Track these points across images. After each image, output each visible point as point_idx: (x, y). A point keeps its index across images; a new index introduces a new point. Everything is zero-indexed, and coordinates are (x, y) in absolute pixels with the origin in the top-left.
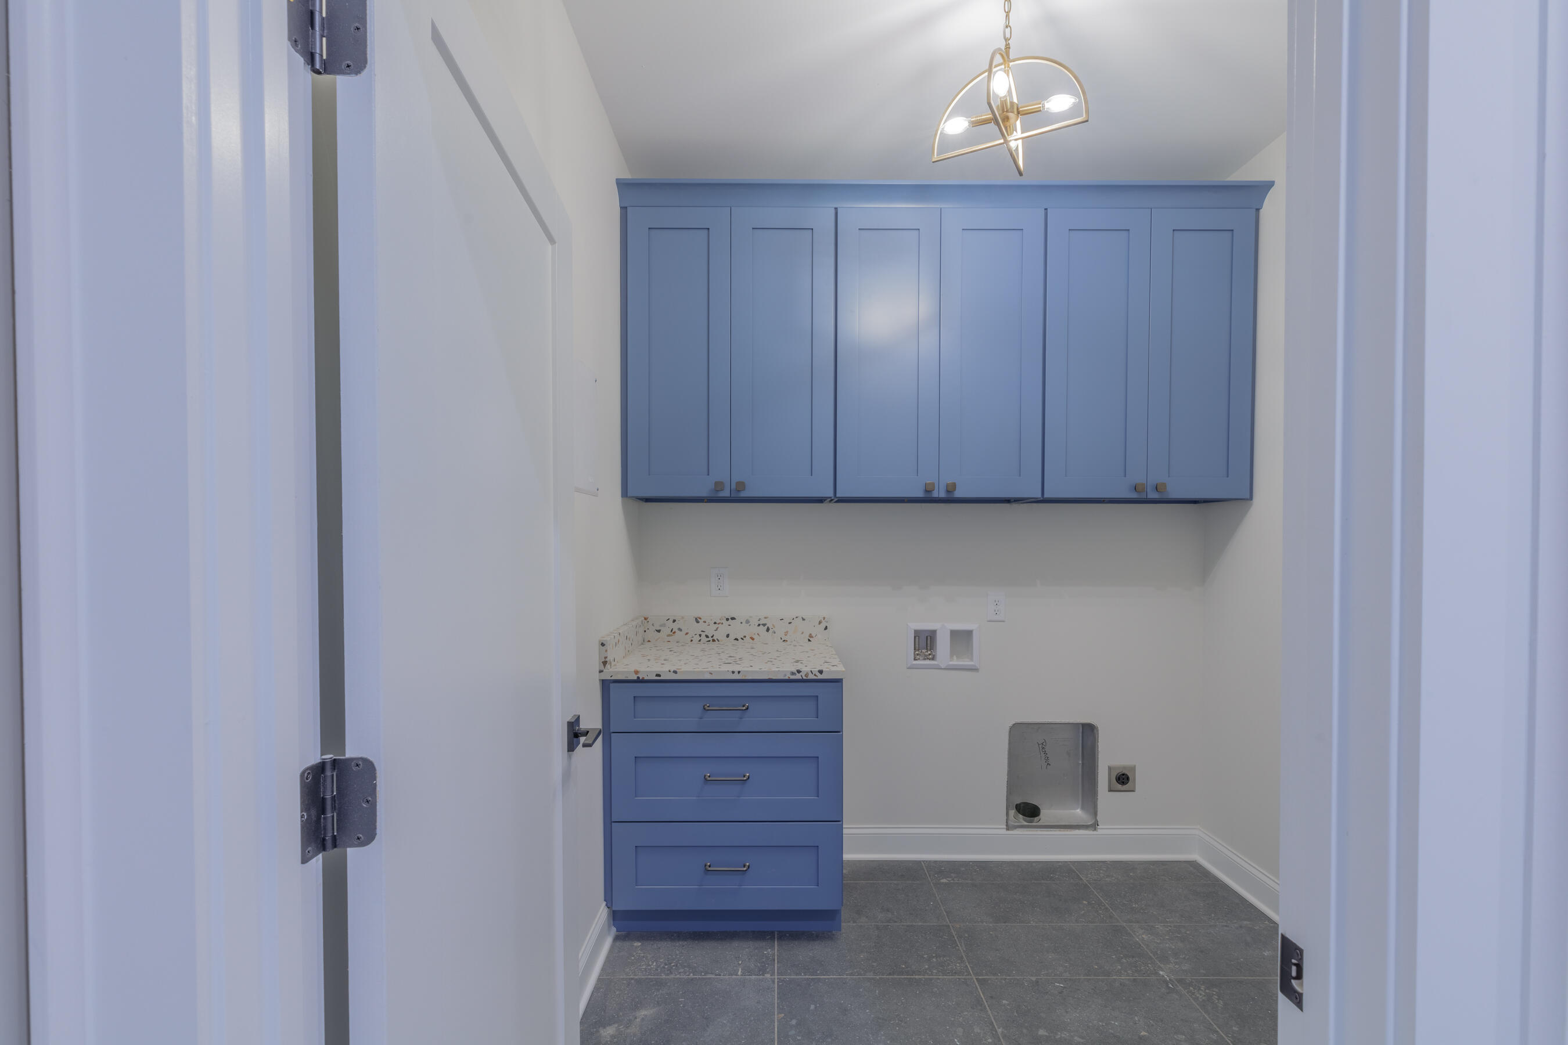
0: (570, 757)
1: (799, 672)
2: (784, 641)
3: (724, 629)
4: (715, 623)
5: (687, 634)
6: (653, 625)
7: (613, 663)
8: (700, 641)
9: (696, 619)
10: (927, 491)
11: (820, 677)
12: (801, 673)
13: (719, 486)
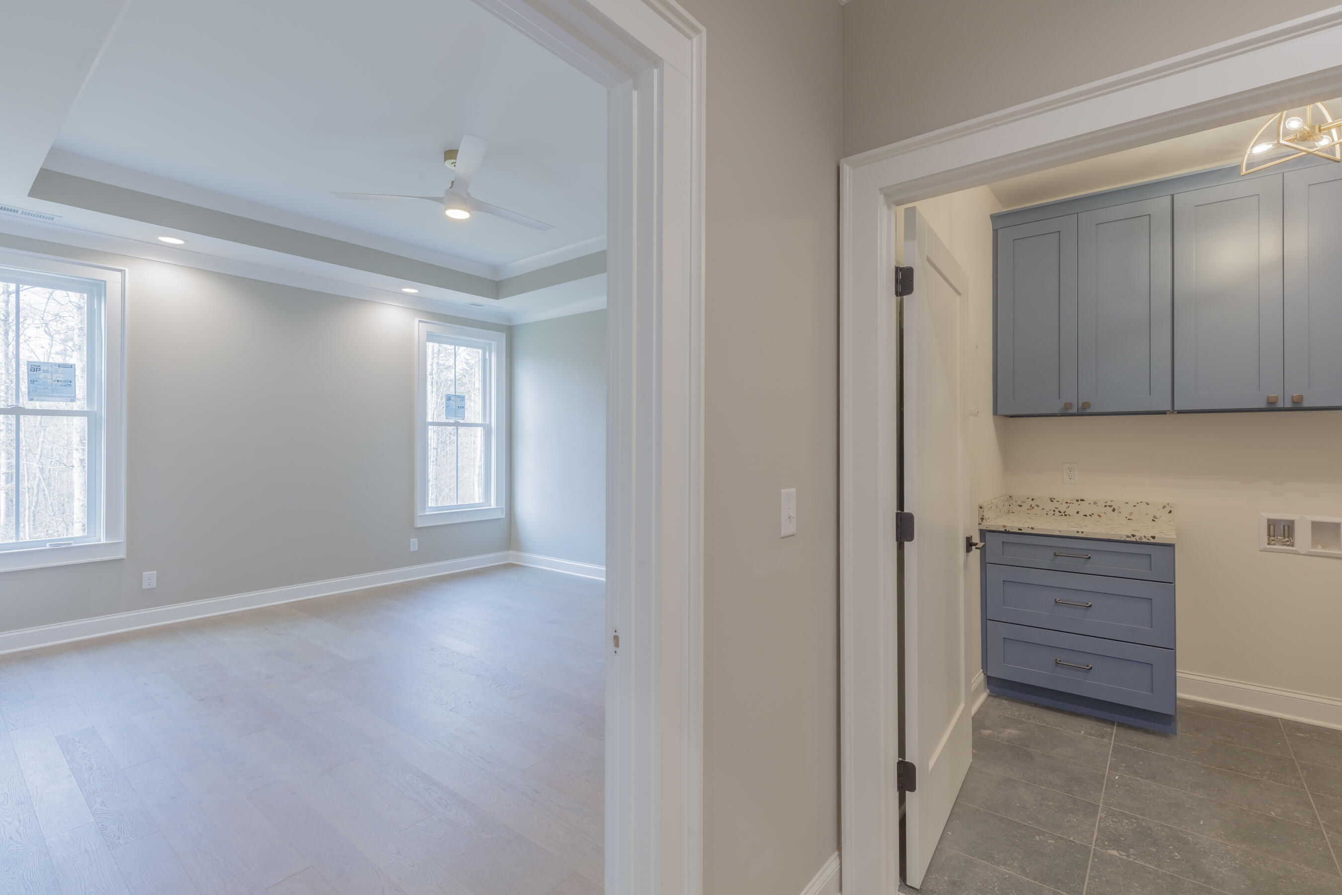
0: (967, 556)
1: (1133, 536)
2: (1129, 519)
3: (1075, 507)
4: (1067, 503)
5: (1043, 509)
6: (1016, 501)
7: (988, 520)
8: (1054, 514)
9: (1051, 499)
10: (1269, 403)
11: (1152, 541)
12: (1135, 537)
13: (1068, 406)
